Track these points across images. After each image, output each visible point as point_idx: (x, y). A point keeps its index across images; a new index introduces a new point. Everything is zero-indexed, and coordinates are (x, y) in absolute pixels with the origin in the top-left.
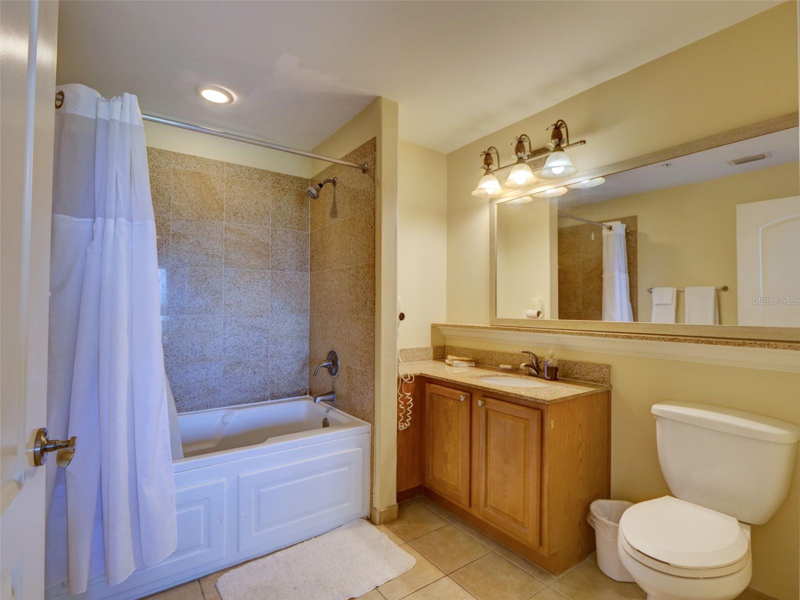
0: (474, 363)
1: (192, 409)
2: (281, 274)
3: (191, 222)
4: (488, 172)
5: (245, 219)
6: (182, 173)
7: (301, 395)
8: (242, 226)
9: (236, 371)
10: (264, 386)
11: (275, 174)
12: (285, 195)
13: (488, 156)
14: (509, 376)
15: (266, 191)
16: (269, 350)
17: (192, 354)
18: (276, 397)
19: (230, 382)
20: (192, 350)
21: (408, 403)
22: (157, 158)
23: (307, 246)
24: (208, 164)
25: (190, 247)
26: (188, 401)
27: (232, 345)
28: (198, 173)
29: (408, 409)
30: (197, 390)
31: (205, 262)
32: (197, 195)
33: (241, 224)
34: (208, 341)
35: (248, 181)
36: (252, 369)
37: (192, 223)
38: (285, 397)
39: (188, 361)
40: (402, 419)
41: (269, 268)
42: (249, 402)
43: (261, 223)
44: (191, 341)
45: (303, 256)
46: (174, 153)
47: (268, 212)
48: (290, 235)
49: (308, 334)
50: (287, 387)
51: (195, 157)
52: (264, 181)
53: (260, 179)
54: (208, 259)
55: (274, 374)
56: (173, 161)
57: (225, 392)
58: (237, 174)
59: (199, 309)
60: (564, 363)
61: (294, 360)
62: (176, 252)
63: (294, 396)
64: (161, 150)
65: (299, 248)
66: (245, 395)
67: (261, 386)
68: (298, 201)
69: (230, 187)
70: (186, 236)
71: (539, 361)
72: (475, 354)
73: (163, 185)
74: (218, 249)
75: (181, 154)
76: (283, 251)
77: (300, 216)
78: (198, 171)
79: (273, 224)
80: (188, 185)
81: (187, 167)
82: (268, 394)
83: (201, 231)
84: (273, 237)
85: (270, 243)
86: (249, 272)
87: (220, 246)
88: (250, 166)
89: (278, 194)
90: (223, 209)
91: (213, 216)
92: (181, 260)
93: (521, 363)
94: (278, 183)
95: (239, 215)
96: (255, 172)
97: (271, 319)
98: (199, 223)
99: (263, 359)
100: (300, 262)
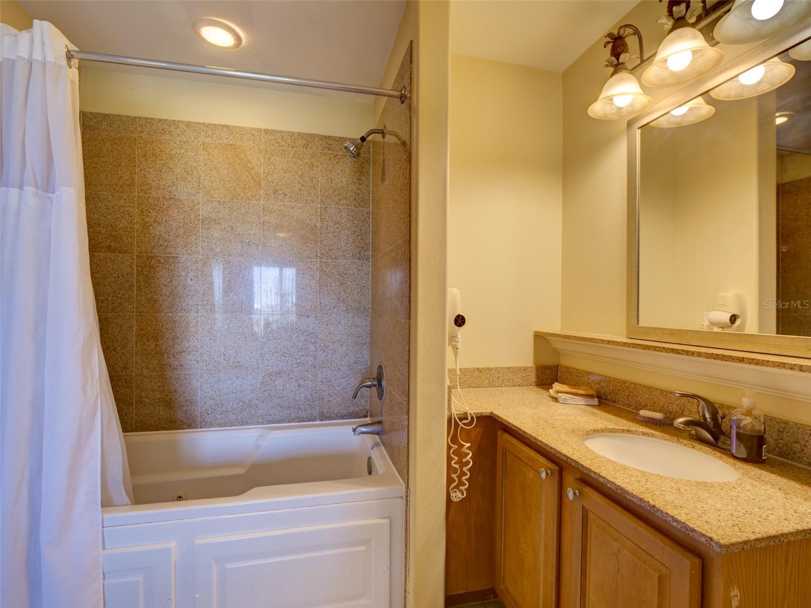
0: (596, 399)
1: (225, 425)
2: (334, 264)
3: (223, 204)
4: (617, 67)
5: (287, 197)
6: (213, 147)
7: (360, 417)
8: (284, 205)
9: (277, 382)
10: (311, 403)
11: (325, 137)
12: (338, 163)
13: (618, 42)
14: (653, 436)
15: (313, 160)
16: (318, 358)
17: (224, 360)
18: (326, 418)
19: (269, 395)
20: (225, 355)
21: (464, 460)
22: (185, 132)
23: (367, 227)
24: (243, 133)
25: (222, 233)
26: (220, 414)
27: (271, 351)
28: (231, 145)
29: (465, 469)
30: (231, 402)
31: (239, 251)
32: (230, 171)
33: (282, 203)
34: (243, 346)
35: (290, 149)
36: (296, 381)
37: (225, 206)
38: (339, 419)
39: (221, 368)
40: (455, 483)
41: (317, 256)
42: (293, 421)
43: (307, 200)
44: (224, 344)
45: (362, 239)
46: (203, 124)
47: (316, 186)
48: (344, 214)
49: (369, 340)
50: (340, 406)
51: (227, 126)
52: (311, 148)
53: (306, 146)
54: (243, 248)
55: (324, 389)
56: (202, 133)
57: (263, 408)
58: (277, 142)
59: (233, 307)
60: (784, 426)
61: (350, 371)
62: (206, 240)
63: (351, 418)
64: (189, 122)
65: (356, 230)
66: (288, 412)
67: (307, 403)
68: (356, 170)
69: (269, 159)
70: (217, 221)
71: (719, 416)
72: (602, 384)
73: (192, 162)
74: (254, 234)
75: (211, 125)
76: (335, 234)
77: (358, 189)
78: (231, 143)
79: (322, 201)
80: (220, 160)
81: (218, 139)
82: (316, 413)
83: (234, 214)
84: (322, 217)
85: (319, 225)
86: (292, 262)
87: (257, 232)
88: (294, 131)
89: (329, 162)
90: (260, 187)
91: (249, 195)
92: (212, 249)
93: (679, 417)
94: (329, 149)
95: (280, 192)
96: (300, 137)
97: (320, 320)
98: (232, 205)
99: (310, 370)
100: (359, 247)
